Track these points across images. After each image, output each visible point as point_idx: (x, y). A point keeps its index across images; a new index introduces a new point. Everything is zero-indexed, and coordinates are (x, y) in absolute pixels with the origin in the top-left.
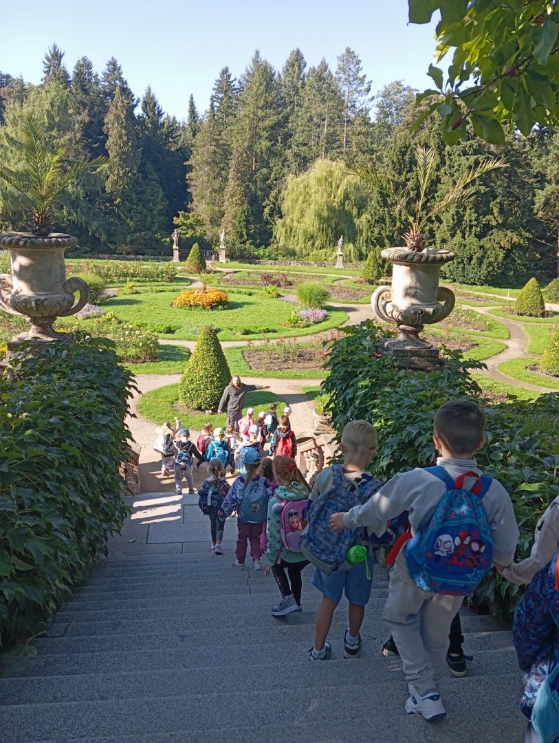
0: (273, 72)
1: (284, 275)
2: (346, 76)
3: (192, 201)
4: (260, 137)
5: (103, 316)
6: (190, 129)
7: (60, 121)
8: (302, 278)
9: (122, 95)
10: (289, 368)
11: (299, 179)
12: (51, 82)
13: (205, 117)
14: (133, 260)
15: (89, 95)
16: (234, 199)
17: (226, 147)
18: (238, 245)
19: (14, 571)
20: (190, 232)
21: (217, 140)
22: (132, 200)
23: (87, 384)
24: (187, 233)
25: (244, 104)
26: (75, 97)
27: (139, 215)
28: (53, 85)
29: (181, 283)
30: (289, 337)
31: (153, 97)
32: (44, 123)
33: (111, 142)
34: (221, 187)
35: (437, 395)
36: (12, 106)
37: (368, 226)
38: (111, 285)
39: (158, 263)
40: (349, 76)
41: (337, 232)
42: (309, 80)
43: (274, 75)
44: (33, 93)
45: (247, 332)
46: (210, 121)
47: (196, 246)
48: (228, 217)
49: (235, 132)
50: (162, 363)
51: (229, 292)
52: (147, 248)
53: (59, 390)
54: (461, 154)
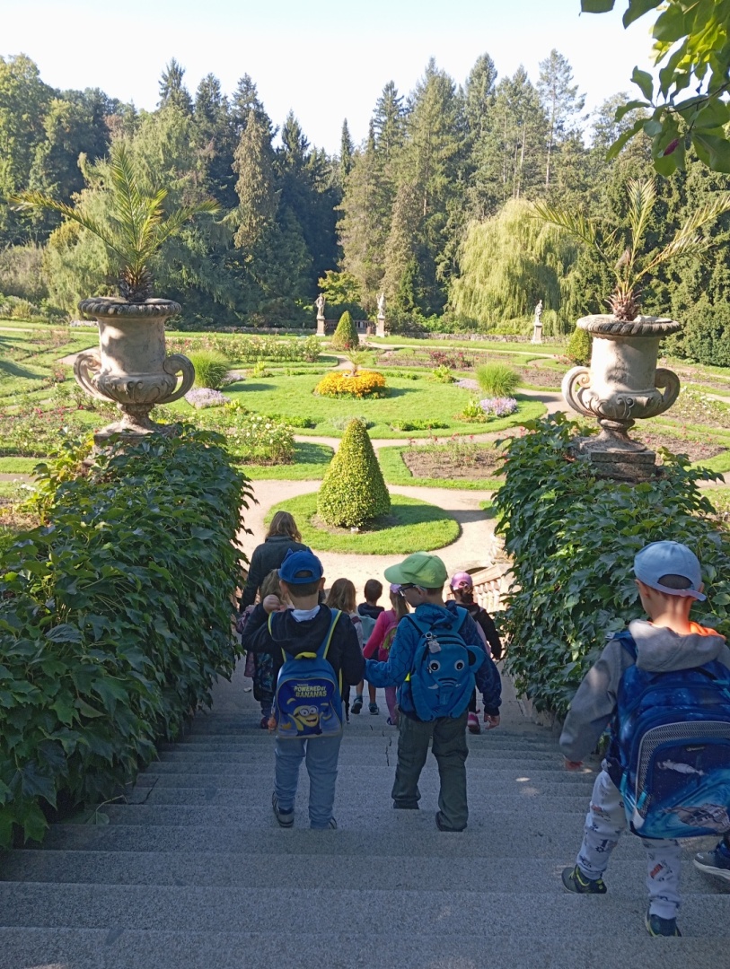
0: (453, 85)
1: (461, 353)
2: (551, 88)
3: (343, 257)
4: (434, 172)
5: (226, 405)
6: (342, 164)
7: (179, 156)
8: (484, 357)
9: (256, 122)
10: (462, 476)
11: (484, 226)
12: (168, 108)
13: (362, 147)
14: (266, 333)
15: (215, 122)
16: (398, 253)
17: (389, 186)
18: (402, 314)
19: (78, 718)
20: (340, 298)
21: (377, 178)
22: (266, 256)
23: (187, 489)
24: (336, 299)
25: (414, 128)
26: (199, 126)
27: (275, 276)
28: (171, 111)
29: (326, 363)
30: (465, 434)
31: (296, 124)
32: (159, 161)
33: (242, 182)
34: (381, 238)
35: (646, 514)
36: (120, 139)
37: (577, 286)
38: (238, 366)
39: (297, 338)
40: (555, 87)
41: (534, 296)
42: (500, 94)
43: (454, 89)
44: (146, 122)
45: (409, 428)
46: (369, 152)
47: (346, 315)
48: (389, 277)
49: (402, 166)
50: (297, 465)
51: (388, 375)
52: (285, 318)
53: (150, 495)
54: (709, 189)
